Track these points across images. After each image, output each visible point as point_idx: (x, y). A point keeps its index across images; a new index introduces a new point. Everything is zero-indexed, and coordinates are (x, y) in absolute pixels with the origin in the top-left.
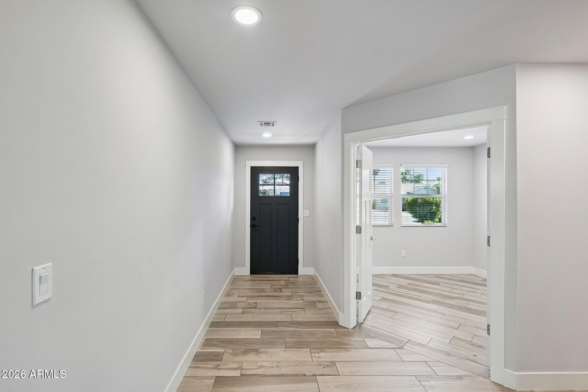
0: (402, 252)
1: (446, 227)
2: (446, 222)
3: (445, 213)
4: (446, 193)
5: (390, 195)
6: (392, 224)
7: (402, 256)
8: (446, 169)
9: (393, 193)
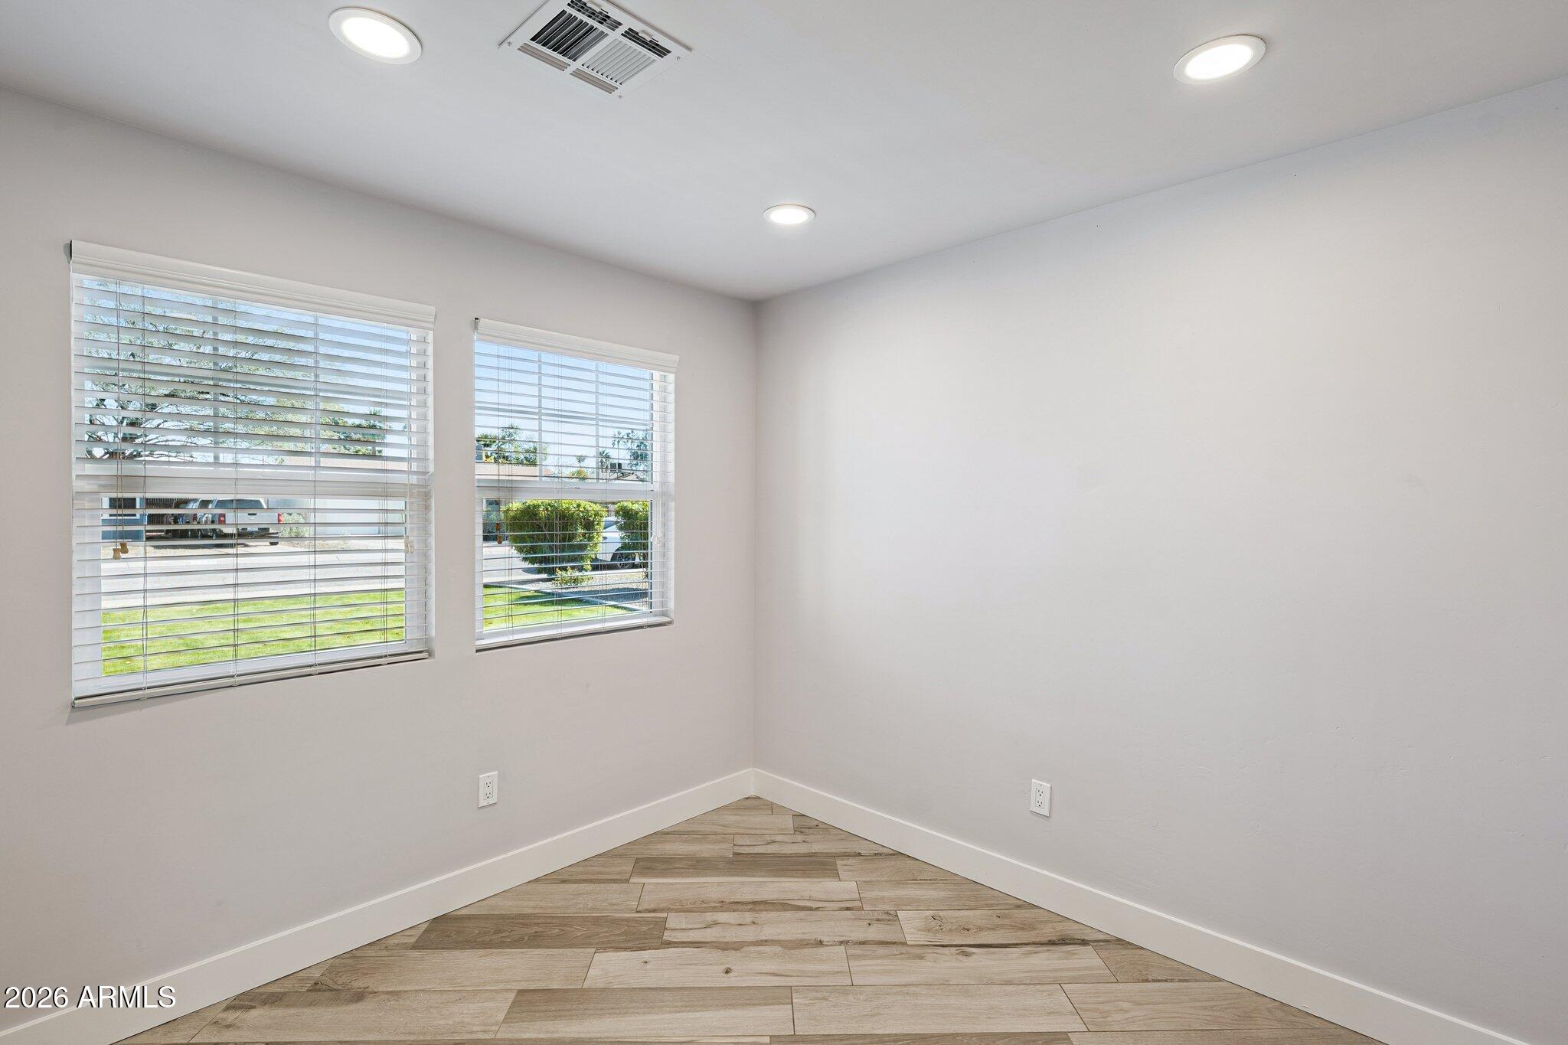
0: (481, 784)
1: (671, 626)
2: (671, 605)
3: (664, 565)
4: (672, 479)
5: (414, 479)
6: (427, 640)
7: (483, 803)
8: (671, 377)
9: (431, 469)
